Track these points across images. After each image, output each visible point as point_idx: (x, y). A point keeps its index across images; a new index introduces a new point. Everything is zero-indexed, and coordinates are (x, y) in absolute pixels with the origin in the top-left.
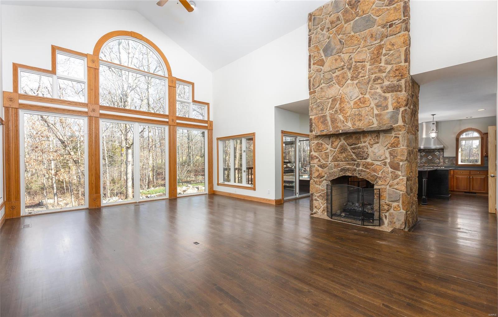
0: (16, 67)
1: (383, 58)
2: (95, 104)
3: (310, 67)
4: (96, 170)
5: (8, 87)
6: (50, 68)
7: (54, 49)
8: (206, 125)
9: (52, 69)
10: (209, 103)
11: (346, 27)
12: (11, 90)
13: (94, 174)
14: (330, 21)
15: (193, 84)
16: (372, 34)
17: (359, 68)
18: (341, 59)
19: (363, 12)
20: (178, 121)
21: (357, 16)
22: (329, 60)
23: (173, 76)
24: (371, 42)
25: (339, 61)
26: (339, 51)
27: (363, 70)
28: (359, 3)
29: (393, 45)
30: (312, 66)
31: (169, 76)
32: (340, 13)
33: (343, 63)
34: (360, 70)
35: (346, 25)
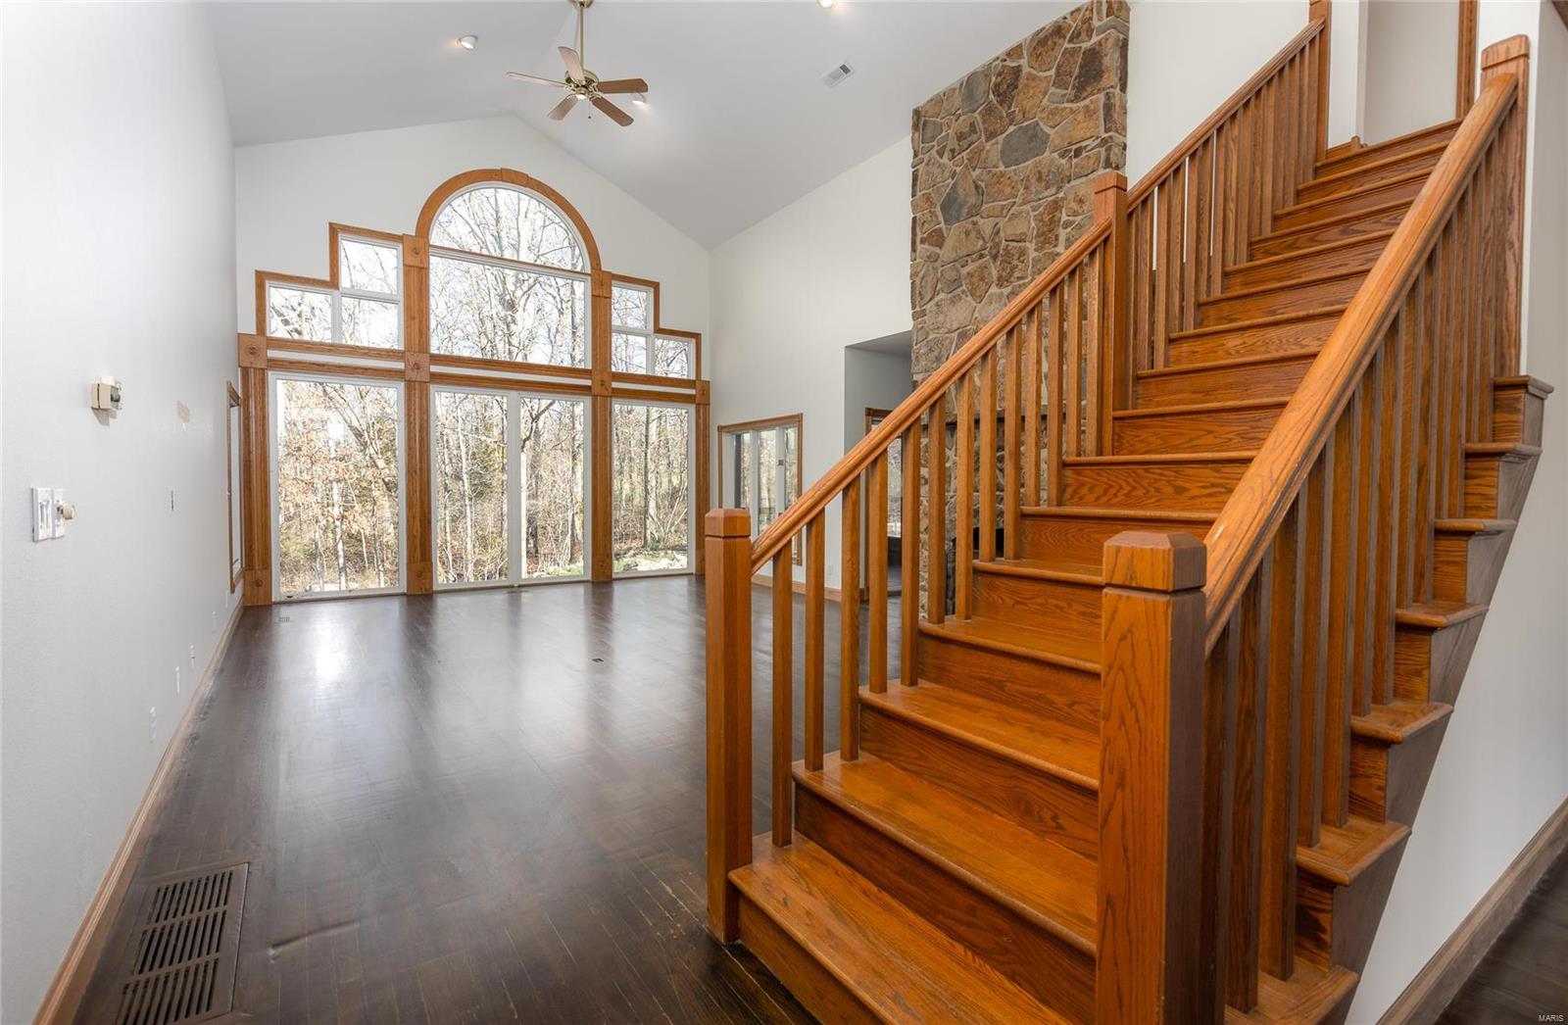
0: (262, 279)
1: (1062, 234)
2: (420, 351)
3: (914, 249)
5: (249, 327)
6: (326, 276)
7: (334, 231)
8: (692, 392)
9: (331, 278)
10: (700, 334)
11: (988, 151)
12: (253, 331)
14: (956, 134)
15: (656, 286)
16: (1040, 172)
17: (1013, 255)
18: (978, 232)
19: (1024, 114)
20: (615, 385)
21: (1011, 124)
22: (953, 233)
23: (603, 269)
24: (1037, 193)
25: (973, 235)
26: (975, 211)
27: (1023, 262)
28: (1016, 91)
29: (1081, 201)
30: (919, 247)
31: (592, 268)
32: (976, 114)
33: (981, 242)
34: (1015, 262)
35: (988, 146)
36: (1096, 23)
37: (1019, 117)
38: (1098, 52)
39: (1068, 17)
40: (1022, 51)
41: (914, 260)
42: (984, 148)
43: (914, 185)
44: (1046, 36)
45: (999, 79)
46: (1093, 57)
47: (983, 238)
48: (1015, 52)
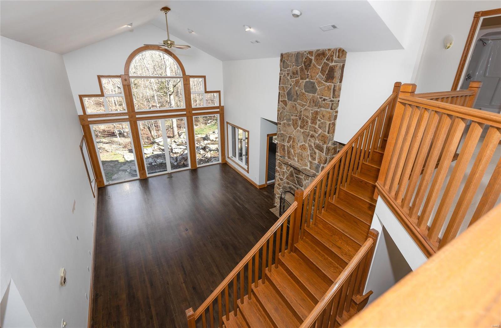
0: (81, 97)
1: (318, 122)
2: (132, 112)
3: (279, 103)
4: (140, 156)
5: (81, 113)
6: (100, 93)
7: (99, 77)
8: (218, 110)
9: (101, 93)
10: (220, 91)
11: (300, 83)
12: (82, 114)
13: (140, 159)
14: (292, 71)
15: (204, 77)
16: (314, 100)
17: (305, 121)
18: (296, 108)
19: (311, 77)
20: (193, 112)
21: (307, 78)
22: (290, 103)
23: (186, 75)
24: (313, 106)
25: (295, 108)
26: (295, 100)
27: (307, 125)
28: (310, 68)
29: (323, 116)
30: (280, 103)
31: (183, 75)
32: (298, 68)
33: (297, 112)
34: (305, 124)
35: (301, 81)
36: (334, 58)
37: (310, 77)
38: (333, 69)
39: (327, 50)
40: (313, 54)
41: (278, 106)
42: (299, 82)
43: (280, 81)
44: (320, 54)
45: (306, 60)
46: (332, 70)
47: (297, 111)
48: (311, 53)
